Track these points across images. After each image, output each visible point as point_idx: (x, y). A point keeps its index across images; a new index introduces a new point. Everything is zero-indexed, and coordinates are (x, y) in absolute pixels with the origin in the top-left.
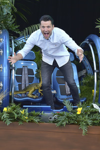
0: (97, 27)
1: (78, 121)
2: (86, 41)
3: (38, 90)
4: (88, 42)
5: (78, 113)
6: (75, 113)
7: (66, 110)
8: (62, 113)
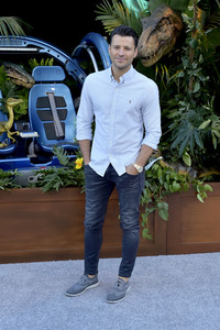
0: (99, 18)
1: (79, 181)
2: (83, 45)
3: (6, 133)
4: (85, 46)
5: (78, 167)
6: (72, 167)
7: (57, 163)
8: (50, 168)
